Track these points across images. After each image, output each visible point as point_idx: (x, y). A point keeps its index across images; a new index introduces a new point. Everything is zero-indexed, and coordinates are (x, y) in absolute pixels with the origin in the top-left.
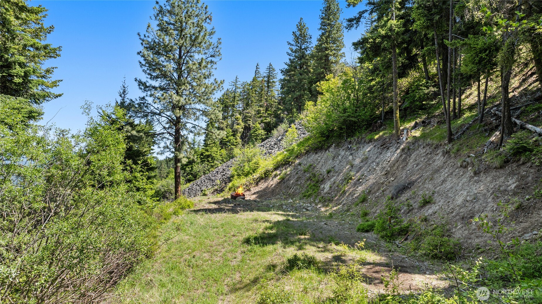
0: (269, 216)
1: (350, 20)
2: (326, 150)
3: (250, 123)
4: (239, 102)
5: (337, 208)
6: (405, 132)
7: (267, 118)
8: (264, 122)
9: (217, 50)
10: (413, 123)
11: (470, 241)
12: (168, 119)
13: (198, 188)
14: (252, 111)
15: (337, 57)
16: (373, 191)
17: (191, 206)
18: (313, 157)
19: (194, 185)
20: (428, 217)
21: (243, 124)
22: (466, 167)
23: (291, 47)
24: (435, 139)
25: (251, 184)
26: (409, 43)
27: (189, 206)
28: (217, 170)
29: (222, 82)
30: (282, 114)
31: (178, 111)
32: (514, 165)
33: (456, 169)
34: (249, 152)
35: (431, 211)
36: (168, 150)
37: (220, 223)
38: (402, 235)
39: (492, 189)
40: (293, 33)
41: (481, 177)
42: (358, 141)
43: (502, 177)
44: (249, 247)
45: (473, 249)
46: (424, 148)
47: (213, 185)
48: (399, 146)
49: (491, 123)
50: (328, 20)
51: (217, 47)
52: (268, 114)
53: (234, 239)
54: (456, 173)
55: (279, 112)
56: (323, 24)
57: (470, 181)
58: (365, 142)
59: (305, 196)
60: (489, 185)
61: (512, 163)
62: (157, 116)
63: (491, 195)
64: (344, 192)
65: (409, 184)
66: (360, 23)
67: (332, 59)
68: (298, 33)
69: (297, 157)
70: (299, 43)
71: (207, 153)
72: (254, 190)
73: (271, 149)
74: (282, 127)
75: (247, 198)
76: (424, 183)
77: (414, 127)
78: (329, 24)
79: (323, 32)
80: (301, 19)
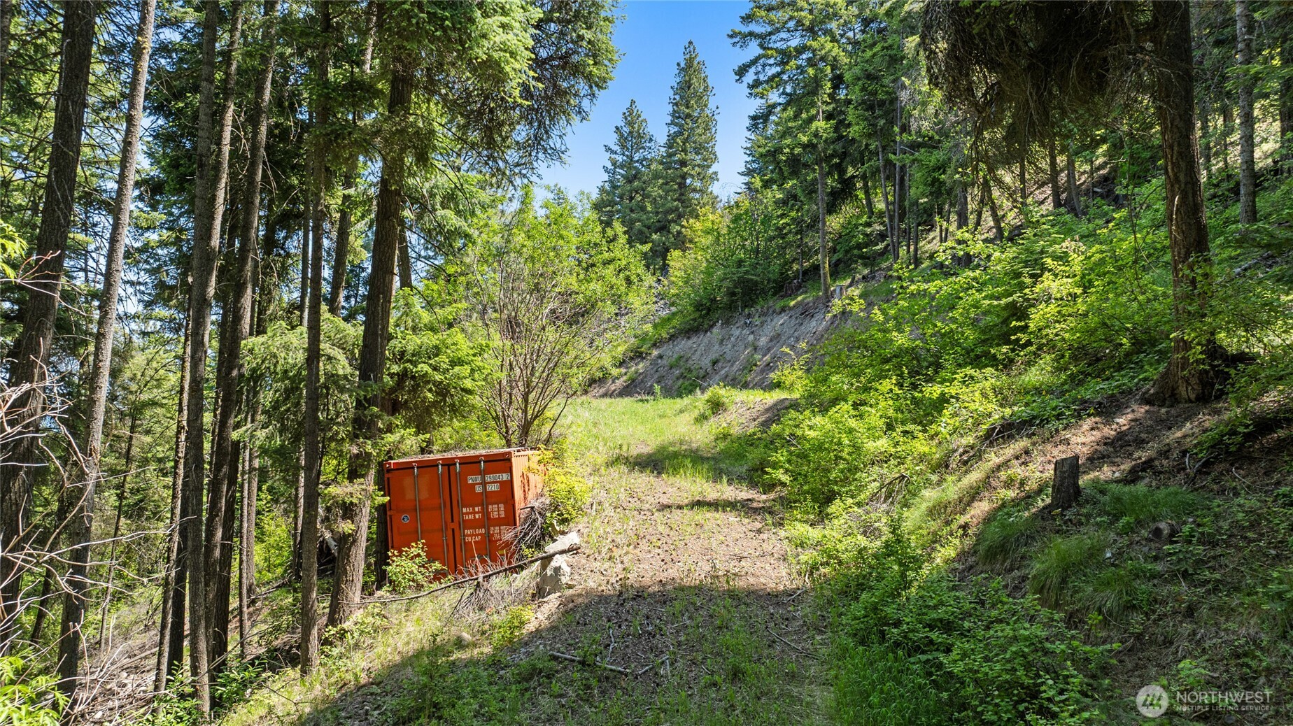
2: (706, 332)
6: (838, 293)
10: (849, 280)
15: (704, 180)
18: (683, 345)
23: (613, 156)
26: (843, 156)
40: (617, 128)
42: (762, 311)
48: (829, 312)
50: (687, 108)
56: (675, 115)
58: (774, 312)
67: (692, 183)
68: (626, 130)
69: (654, 345)
70: (627, 149)
77: (851, 285)
78: (688, 116)
79: (676, 129)
80: (633, 102)
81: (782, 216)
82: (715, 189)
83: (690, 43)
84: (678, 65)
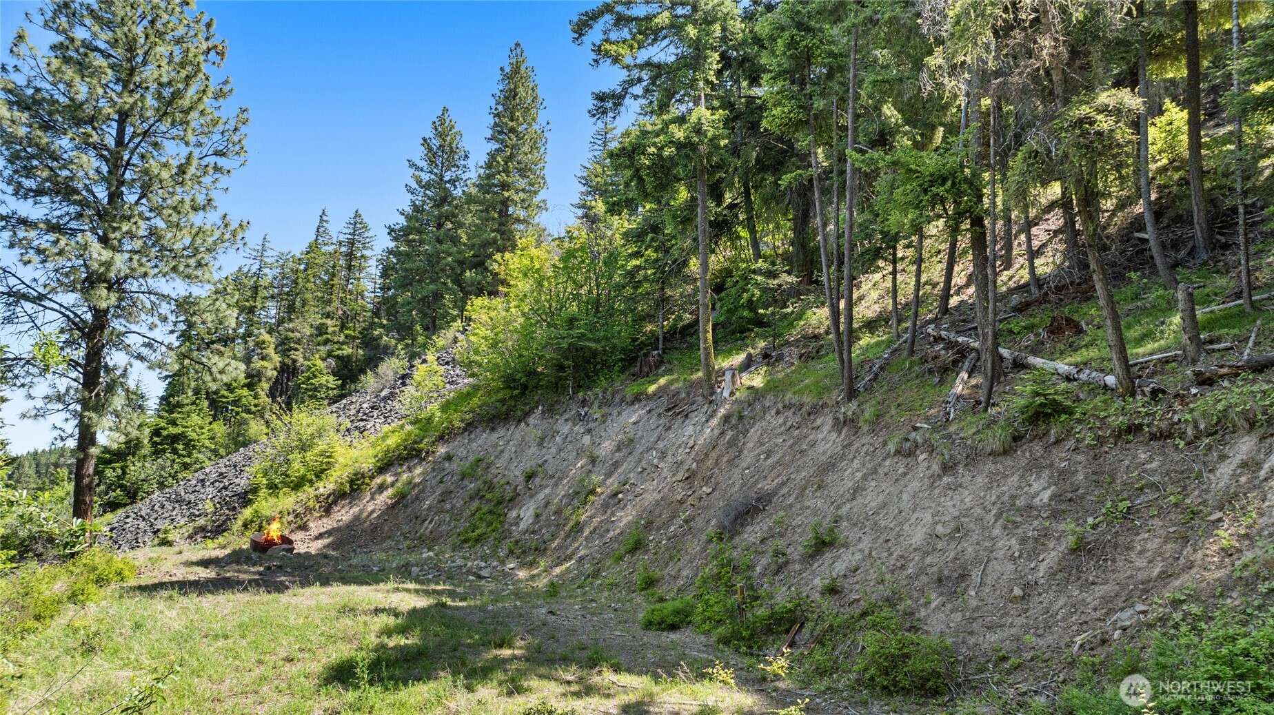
0: (380, 595)
1: (602, 97)
2: (519, 422)
3: (299, 356)
4: (269, 304)
5: (563, 567)
6: (728, 377)
7: (344, 347)
8: (334, 357)
9: (236, 139)
10: (741, 357)
11: (973, 640)
12: (68, 317)
13: (142, 525)
14: (303, 327)
15: (529, 209)
16: (658, 522)
17: (127, 573)
18: (484, 440)
19: (128, 517)
20: (839, 582)
21: (277, 359)
22: (910, 454)
23: (417, 173)
24: (807, 392)
25: (309, 510)
27: (120, 574)
28: (200, 475)
29: (245, 224)
30: (385, 338)
31: (104, 292)
32: (1037, 448)
33: (883, 460)
34: (304, 423)
35: (844, 566)
36: (61, 406)
37: (234, 620)
38: (778, 633)
39: (994, 504)
40: (424, 139)
41: (960, 476)
42: (604, 398)
43: (1013, 474)
44: (351, 696)
45: (988, 661)
46: (778, 413)
47: (194, 514)
48: (715, 411)
49: (936, 357)
50: (512, 120)
51: (236, 129)
52: (347, 336)
53: (293, 669)
54: (886, 470)
55: (376, 333)
56: (497, 128)
57: (932, 486)
58: (622, 400)
59: (466, 541)
60: (985, 496)
61: (1031, 441)
62: (28, 306)
63: (996, 520)
64: (578, 527)
65: (759, 500)
66: (622, 109)
67: (515, 211)
68: (436, 143)
69: (441, 438)
70: (437, 165)
71: (173, 430)
72: (316, 527)
73: (362, 420)
74: (390, 367)
75: (300, 548)
76: (801, 496)
77: (746, 366)
78: (512, 130)
79: (498, 146)
80: (445, 110)
81: (637, 255)
82: (542, 219)
83: (518, 45)
84: (502, 69)
